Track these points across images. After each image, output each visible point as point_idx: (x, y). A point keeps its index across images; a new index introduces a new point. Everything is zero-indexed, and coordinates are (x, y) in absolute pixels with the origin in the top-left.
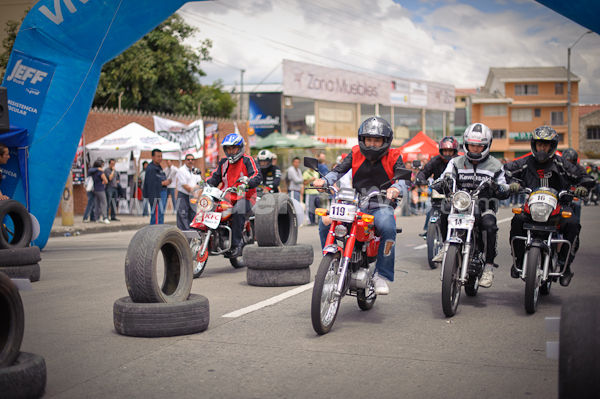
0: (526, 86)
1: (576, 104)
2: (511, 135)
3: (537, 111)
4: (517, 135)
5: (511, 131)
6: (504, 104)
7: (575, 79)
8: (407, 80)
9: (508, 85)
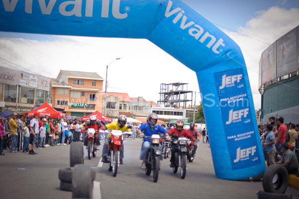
0: (78, 80)
1: (101, 91)
2: (70, 104)
3: (83, 93)
4: (73, 104)
5: (70, 102)
6: (68, 88)
7: (102, 79)
8: (28, 73)
9: (70, 79)
